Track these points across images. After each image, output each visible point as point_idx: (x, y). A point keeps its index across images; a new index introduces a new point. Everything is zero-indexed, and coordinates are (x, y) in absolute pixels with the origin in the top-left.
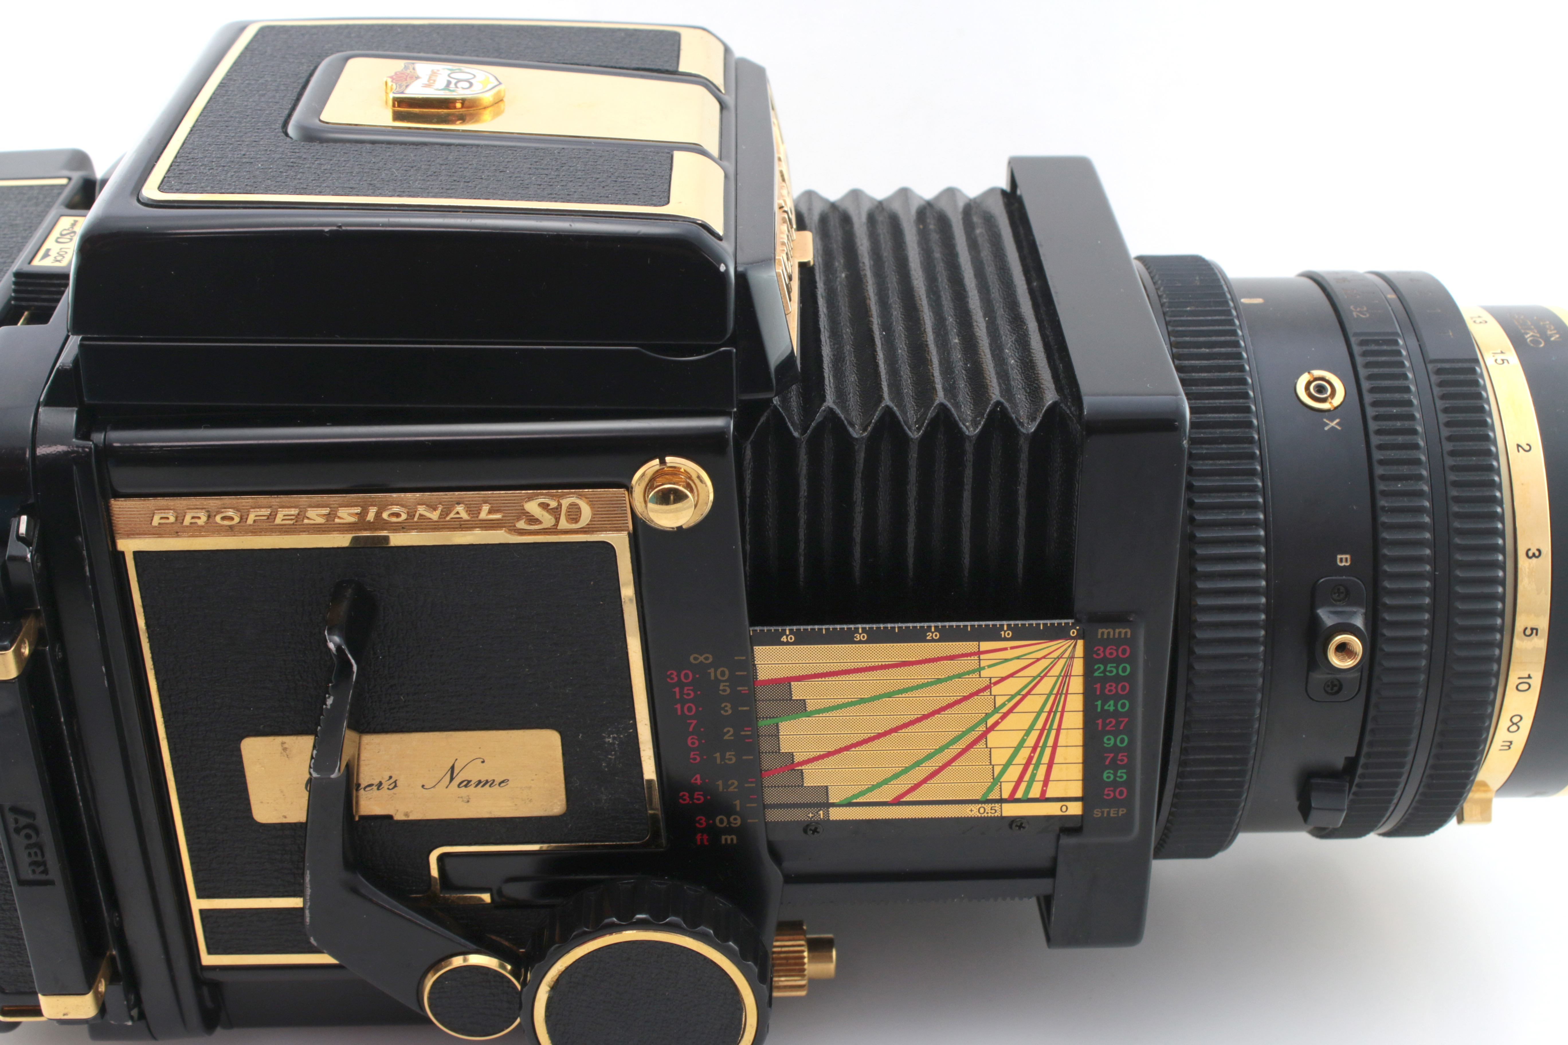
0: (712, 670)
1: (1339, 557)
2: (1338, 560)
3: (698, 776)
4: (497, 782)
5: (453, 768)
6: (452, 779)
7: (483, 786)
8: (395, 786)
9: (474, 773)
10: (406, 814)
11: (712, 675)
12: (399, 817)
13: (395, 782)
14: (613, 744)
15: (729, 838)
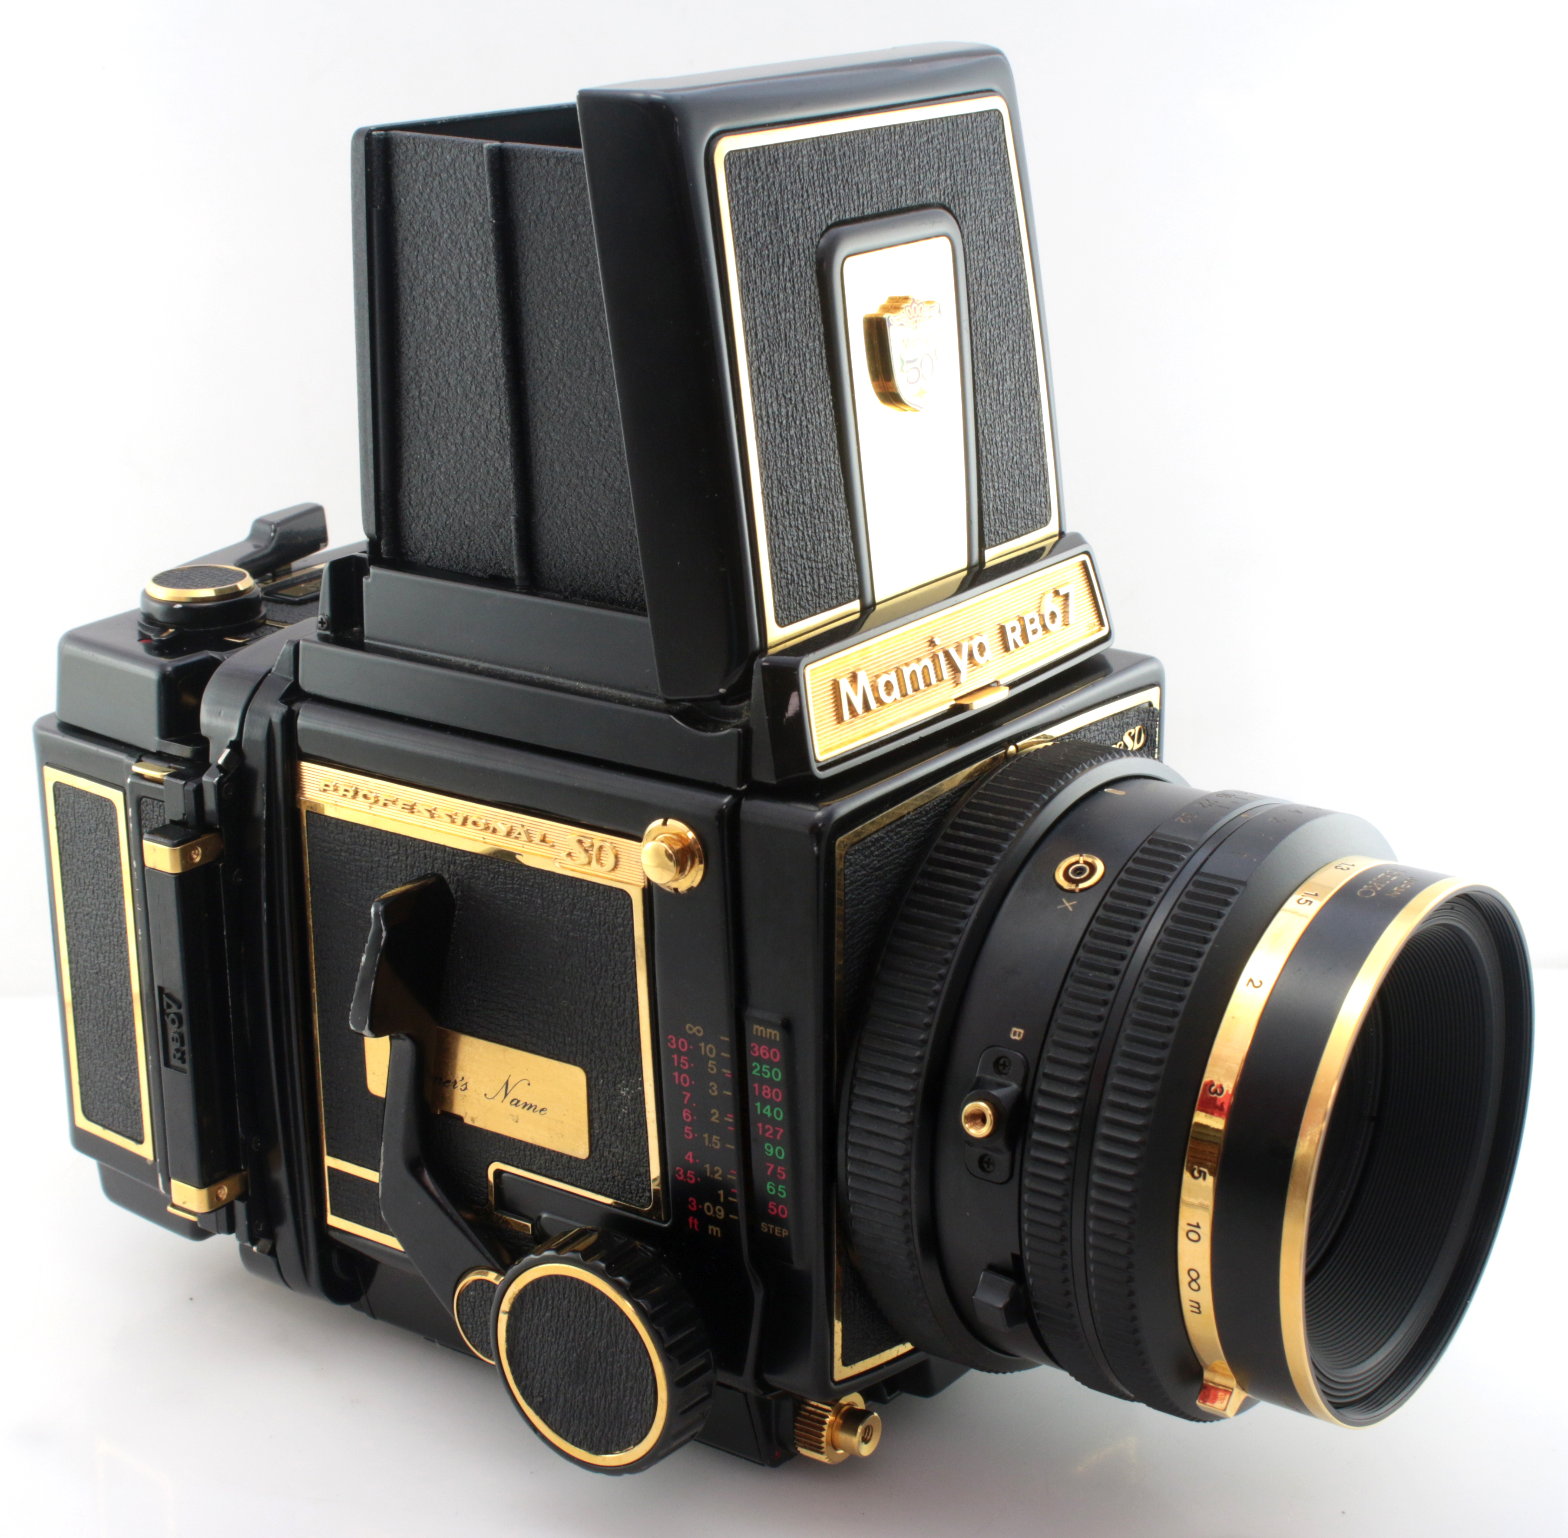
0: (702, 1045)
1: (1014, 1029)
2: (1012, 1032)
3: (690, 1153)
4: (538, 1109)
5: (507, 1083)
6: (506, 1095)
7: (529, 1109)
8: (466, 1089)
9: (519, 1093)
10: (473, 1120)
11: (703, 1049)
12: (467, 1121)
13: (466, 1084)
14: (626, 1097)
15: (715, 1229)
